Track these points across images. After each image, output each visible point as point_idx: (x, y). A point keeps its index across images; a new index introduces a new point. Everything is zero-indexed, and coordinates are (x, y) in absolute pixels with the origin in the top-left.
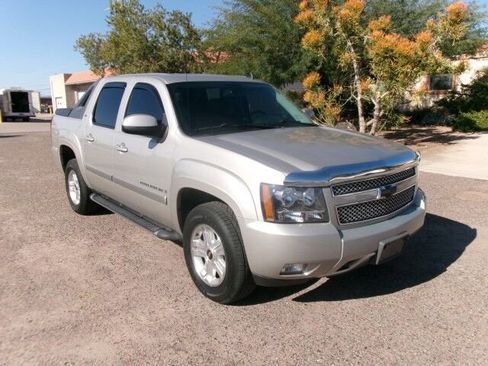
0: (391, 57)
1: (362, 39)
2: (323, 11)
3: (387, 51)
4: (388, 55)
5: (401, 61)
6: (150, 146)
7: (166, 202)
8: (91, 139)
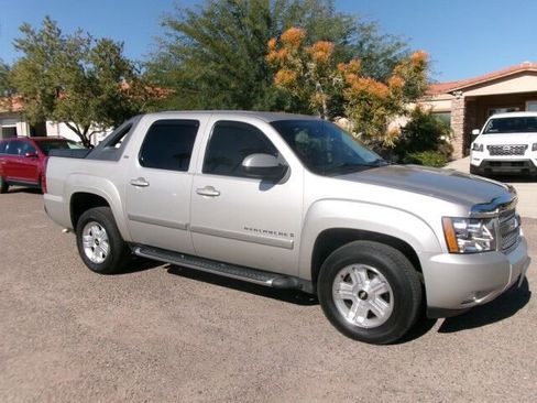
0: (366, 100)
1: (330, 80)
2: (295, 51)
3: (363, 93)
4: (363, 97)
5: (376, 104)
6: (262, 188)
7: (291, 247)
8: (142, 184)
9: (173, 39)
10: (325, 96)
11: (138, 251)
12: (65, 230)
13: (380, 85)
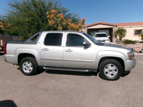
4: (72, 28)
6: (84, 49)
7: (93, 62)
8: (46, 50)
9: (12, 9)
10: (61, 28)
11: (44, 68)
12: (12, 65)
13: (76, 25)
